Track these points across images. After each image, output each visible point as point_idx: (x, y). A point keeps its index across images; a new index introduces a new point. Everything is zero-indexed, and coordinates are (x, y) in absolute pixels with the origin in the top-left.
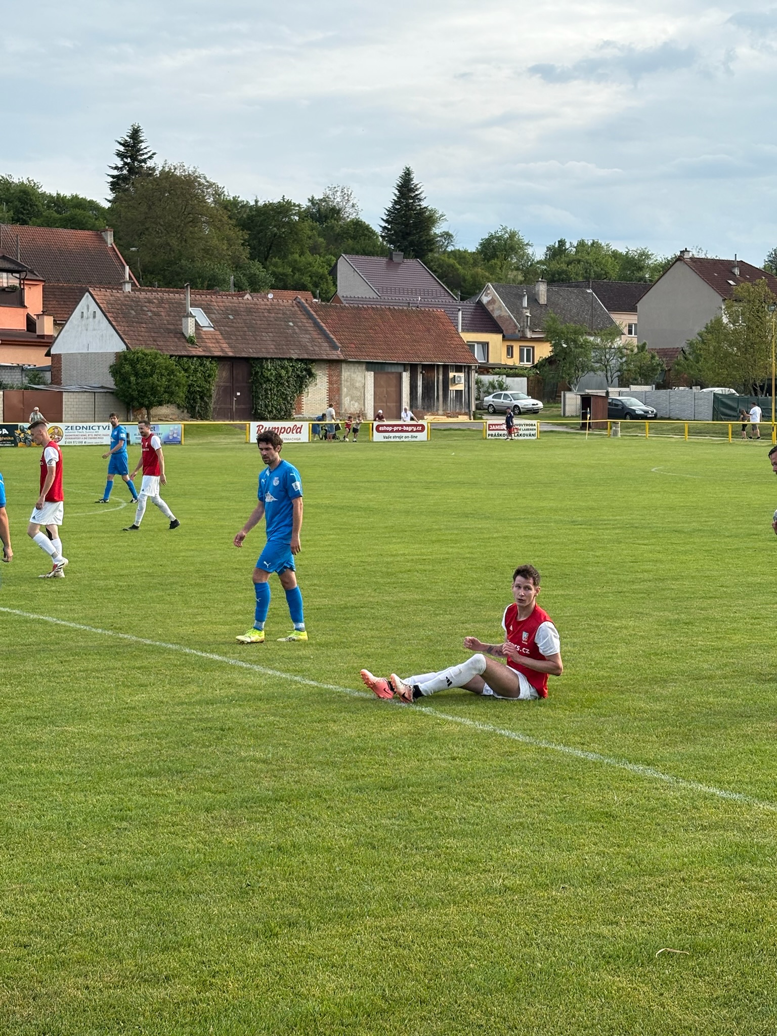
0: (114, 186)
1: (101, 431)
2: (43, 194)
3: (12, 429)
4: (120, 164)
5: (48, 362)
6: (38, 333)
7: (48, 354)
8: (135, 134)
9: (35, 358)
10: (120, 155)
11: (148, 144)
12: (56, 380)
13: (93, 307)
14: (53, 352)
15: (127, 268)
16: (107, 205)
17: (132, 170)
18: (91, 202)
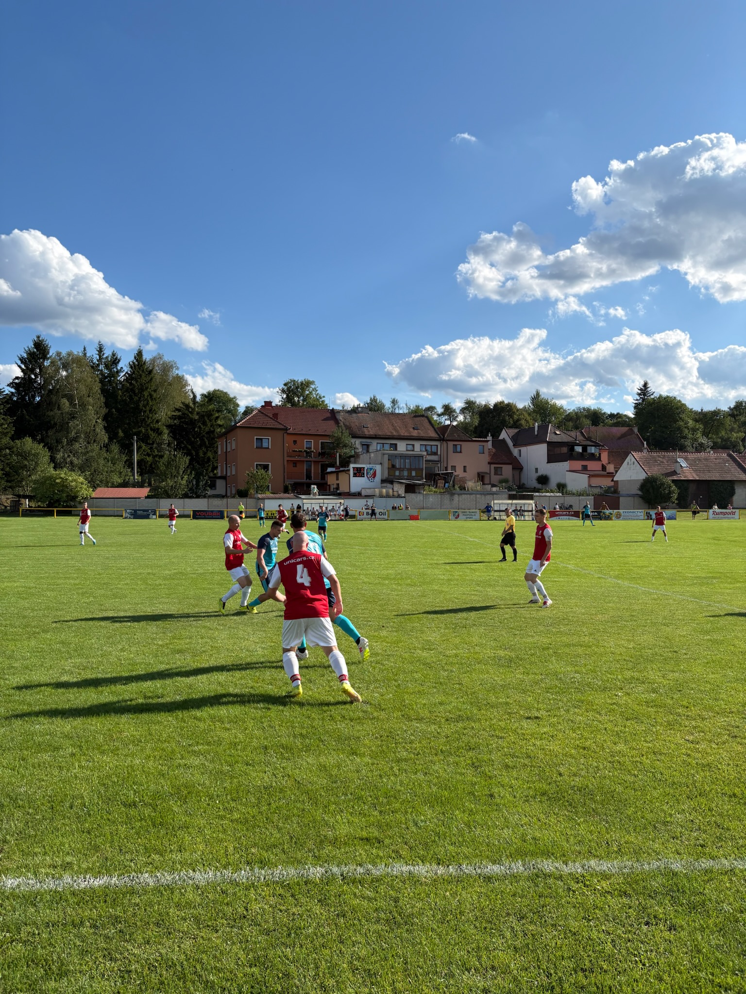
0: (635, 408)
1: (639, 514)
2: (605, 413)
3: (599, 513)
4: (638, 398)
5: (612, 484)
6: (608, 471)
7: (613, 480)
8: (645, 385)
9: (606, 483)
10: (639, 394)
11: (652, 388)
12: (616, 491)
13: (633, 460)
14: (615, 479)
15: (645, 443)
16: (633, 416)
17: (644, 400)
18: (626, 416)
